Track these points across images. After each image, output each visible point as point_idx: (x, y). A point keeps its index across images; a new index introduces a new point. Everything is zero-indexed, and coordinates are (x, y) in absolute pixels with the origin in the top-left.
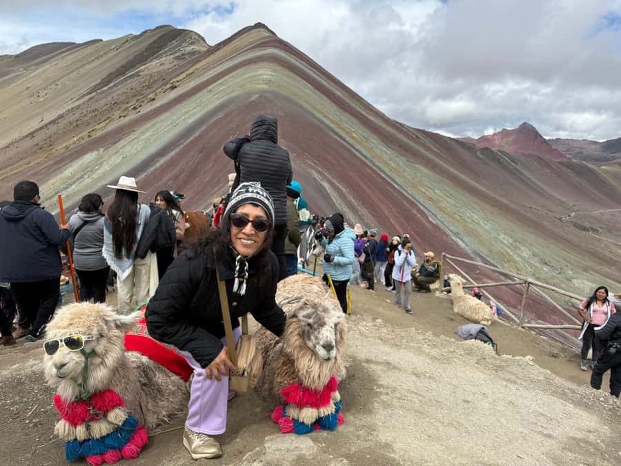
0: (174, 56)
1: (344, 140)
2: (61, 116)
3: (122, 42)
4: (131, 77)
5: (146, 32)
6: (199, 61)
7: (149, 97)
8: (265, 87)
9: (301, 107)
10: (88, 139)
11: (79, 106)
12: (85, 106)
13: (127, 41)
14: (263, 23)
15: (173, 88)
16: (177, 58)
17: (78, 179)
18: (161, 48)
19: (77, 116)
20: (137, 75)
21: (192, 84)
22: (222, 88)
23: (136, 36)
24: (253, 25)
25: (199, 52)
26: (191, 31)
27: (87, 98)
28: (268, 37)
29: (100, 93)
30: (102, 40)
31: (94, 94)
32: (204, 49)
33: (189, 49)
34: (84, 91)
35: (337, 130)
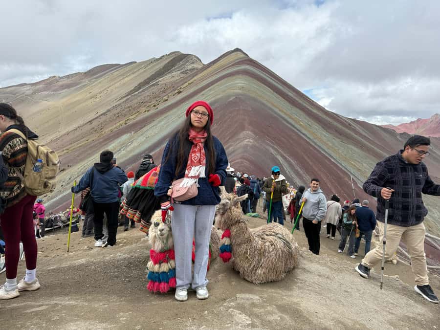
0: (181, 71)
1: (294, 126)
2: (109, 111)
3: (148, 63)
4: (153, 85)
5: (164, 56)
6: (196, 75)
7: (164, 98)
8: (240, 91)
9: (263, 104)
10: (124, 126)
11: (120, 104)
12: (124, 104)
13: (152, 62)
14: (240, 48)
15: (180, 92)
16: (183, 73)
17: (118, 151)
18: (173, 66)
19: (119, 110)
20: (157, 84)
21: (192, 90)
22: (211, 93)
23: (157, 59)
24: (233, 49)
25: (197, 69)
26: (192, 55)
27: (125, 99)
28: (243, 57)
29: (134, 96)
30: (136, 62)
31: (130, 96)
32: (200, 67)
33: (190, 67)
34: (123, 94)
35: (289, 120)
